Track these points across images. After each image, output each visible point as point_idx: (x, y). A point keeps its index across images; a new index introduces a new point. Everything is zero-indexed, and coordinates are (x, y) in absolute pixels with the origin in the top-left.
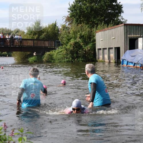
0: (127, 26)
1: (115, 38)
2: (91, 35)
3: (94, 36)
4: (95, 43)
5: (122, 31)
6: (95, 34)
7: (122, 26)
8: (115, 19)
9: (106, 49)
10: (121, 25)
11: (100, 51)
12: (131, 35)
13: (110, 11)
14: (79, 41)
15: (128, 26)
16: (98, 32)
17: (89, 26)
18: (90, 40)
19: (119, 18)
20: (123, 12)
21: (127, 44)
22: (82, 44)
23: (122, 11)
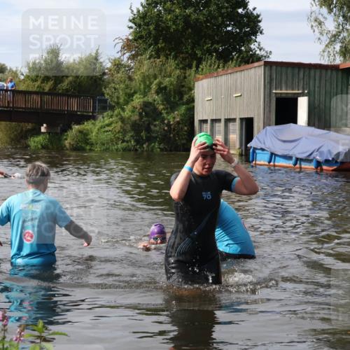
0: (271, 67)
1: (241, 96)
2: (183, 86)
3: (191, 89)
4: (194, 107)
5: (260, 78)
6: (194, 84)
7: (260, 66)
8: (243, 48)
9: (219, 121)
10: (256, 64)
11: (205, 126)
12: (281, 90)
13: (229, 28)
14: (155, 101)
15: (274, 68)
16: (202, 79)
17: (178, 65)
18: (181, 98)
19: (252, 46)
20: (261, 33)
21: (270, 111)
22: (161, 107)
23: (259, 29)
